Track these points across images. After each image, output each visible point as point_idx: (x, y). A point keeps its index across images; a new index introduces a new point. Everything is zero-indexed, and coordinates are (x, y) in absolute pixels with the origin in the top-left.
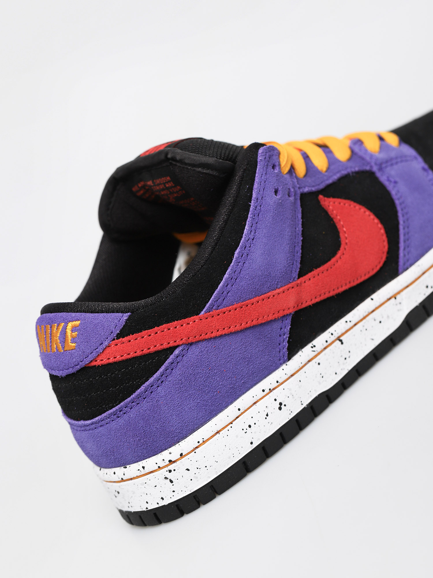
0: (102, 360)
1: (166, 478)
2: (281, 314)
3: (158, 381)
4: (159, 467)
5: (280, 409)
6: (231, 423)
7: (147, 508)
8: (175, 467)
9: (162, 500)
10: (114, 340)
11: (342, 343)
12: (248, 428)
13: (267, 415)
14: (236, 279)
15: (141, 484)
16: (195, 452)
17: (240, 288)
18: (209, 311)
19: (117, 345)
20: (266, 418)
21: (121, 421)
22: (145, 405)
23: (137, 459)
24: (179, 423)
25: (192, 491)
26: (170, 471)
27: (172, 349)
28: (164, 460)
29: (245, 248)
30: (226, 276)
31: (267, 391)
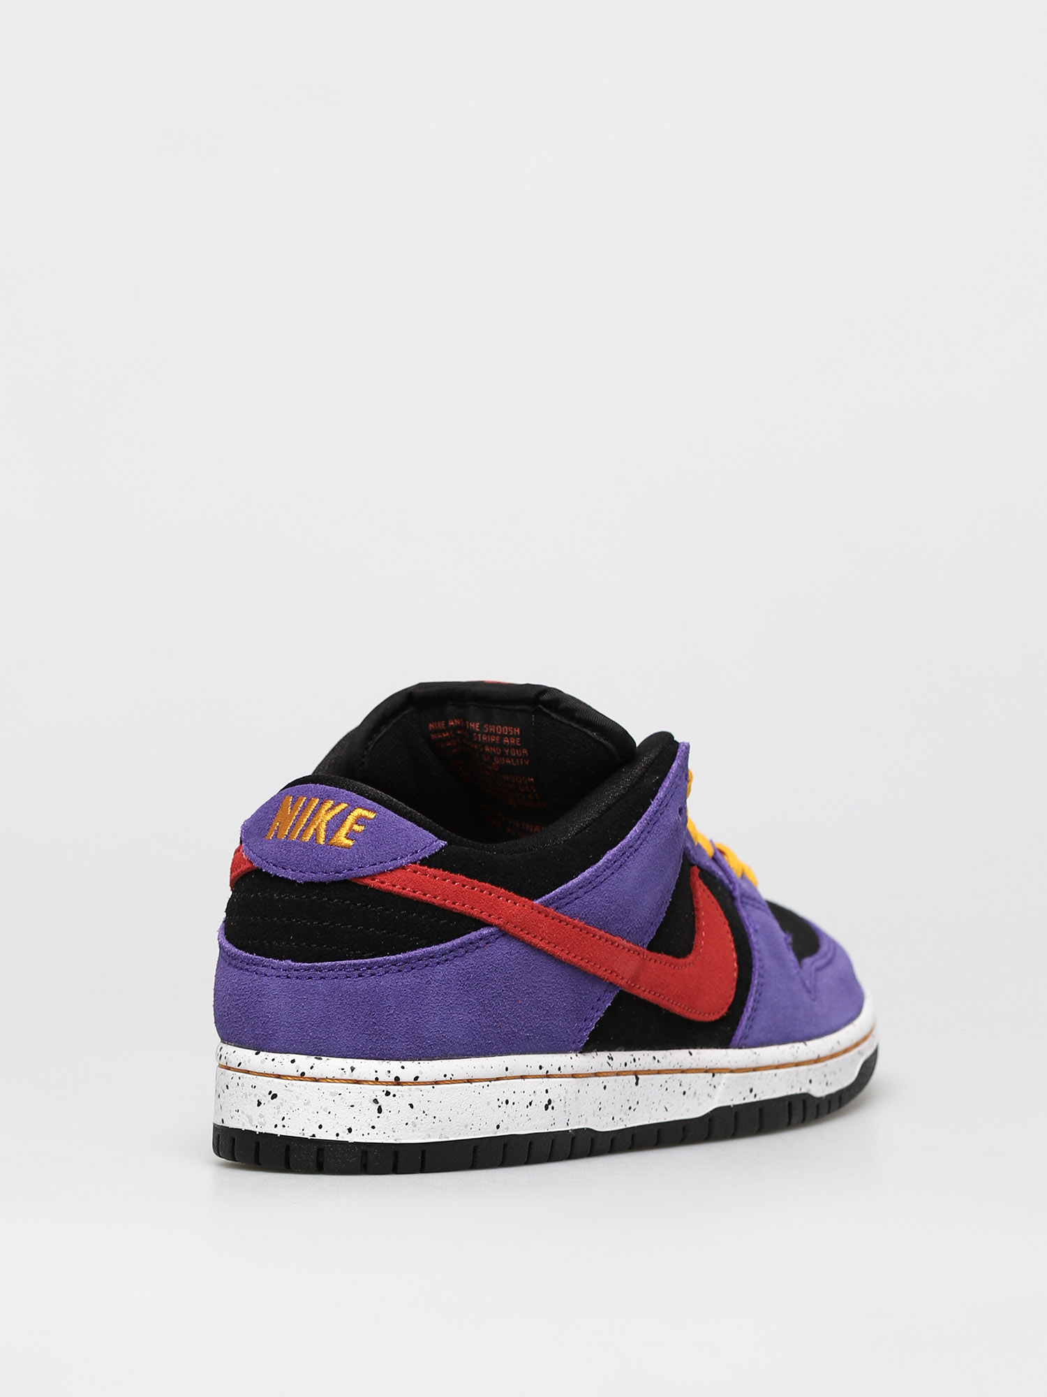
0: (382, 883)
1: (376, 1101)
2: (612, 978)
3: (443, 955)
4: (377, 1079)
5: (546, 1108)
6: (490, 1080)
7: (314, 1136)
8: (398, 1091)
9: (347, 1131)
10: (415, 863)
11: (637, 1084)
12: (504, 1103)
13: (530, 1104)
14: (593, 888)
15: (331, 1093)
16: (433, 1087)
17: (592, 902)
18: (547, 904)
19: (415, 872)
20: (527, 1107)
21: (362, 984)
22: (408, 978)
23: (349, 1051)
24: (438, 1031)
25: (398, 1142)
26: (388, 1094)
27: (479, 924)
28: (389, 1072)
29: (623, 854)
30: (586, 873)
31: (543, 1072)
